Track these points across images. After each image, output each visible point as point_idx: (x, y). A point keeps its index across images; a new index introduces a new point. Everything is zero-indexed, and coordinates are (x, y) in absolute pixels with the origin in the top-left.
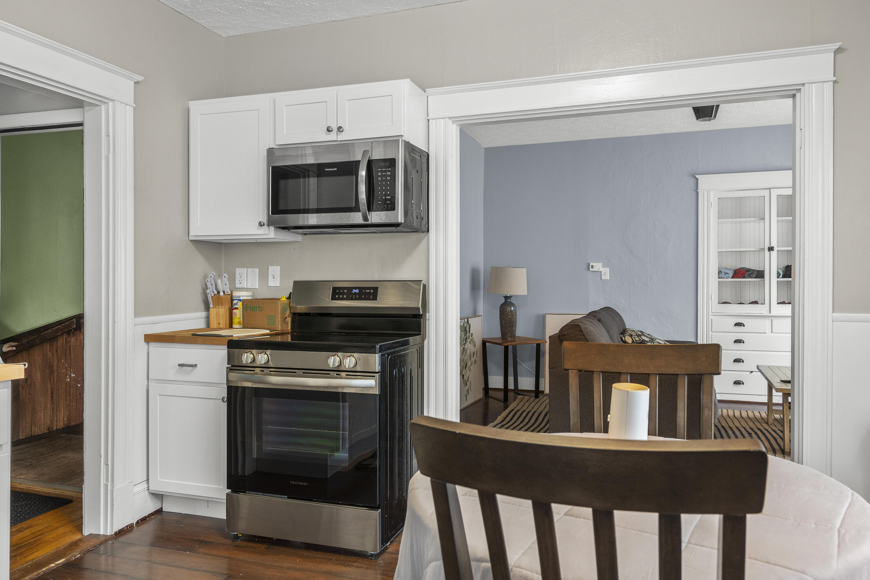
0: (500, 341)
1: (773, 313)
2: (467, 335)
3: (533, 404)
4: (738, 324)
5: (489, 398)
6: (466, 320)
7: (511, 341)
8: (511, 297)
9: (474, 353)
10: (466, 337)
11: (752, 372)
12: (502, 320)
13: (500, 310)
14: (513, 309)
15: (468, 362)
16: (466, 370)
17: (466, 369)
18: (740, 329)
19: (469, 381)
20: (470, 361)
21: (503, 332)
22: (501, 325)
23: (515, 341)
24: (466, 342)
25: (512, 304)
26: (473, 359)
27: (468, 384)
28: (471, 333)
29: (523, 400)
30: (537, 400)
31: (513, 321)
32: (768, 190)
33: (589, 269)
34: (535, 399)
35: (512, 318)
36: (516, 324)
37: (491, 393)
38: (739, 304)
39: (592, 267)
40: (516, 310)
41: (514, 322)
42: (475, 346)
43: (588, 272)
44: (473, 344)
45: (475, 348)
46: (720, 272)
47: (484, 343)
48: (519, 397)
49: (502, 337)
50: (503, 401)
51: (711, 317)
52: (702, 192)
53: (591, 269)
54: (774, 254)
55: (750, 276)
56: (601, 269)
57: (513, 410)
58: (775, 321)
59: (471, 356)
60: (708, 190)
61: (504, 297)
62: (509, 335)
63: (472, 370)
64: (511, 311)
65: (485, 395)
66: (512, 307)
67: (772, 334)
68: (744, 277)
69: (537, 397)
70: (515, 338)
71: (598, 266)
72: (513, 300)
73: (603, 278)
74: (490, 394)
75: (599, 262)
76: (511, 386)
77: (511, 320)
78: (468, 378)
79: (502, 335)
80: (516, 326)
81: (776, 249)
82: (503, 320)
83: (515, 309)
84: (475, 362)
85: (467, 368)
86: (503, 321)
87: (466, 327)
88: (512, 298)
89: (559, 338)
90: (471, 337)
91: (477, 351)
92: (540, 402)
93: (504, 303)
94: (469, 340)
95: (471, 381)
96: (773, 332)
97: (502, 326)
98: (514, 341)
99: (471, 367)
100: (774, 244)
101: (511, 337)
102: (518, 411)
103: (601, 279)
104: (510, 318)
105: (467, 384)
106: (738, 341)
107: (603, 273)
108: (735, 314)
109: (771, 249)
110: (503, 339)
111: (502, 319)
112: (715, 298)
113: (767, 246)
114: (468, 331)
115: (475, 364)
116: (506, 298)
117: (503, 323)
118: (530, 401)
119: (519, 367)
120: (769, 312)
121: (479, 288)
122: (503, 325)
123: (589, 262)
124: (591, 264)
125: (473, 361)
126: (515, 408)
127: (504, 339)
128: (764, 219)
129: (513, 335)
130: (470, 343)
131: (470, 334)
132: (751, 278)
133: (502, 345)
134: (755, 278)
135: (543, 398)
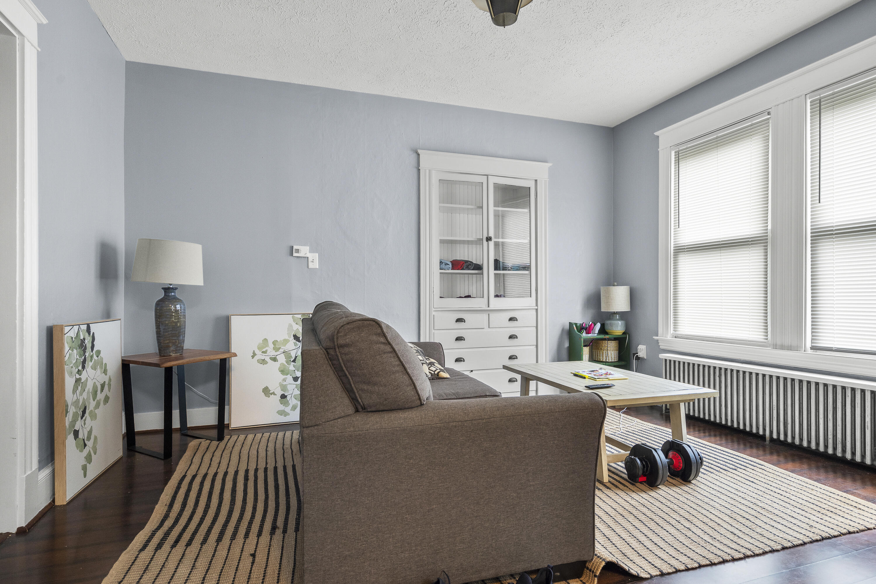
0: (155, 360)
1: (492, 307)
2: (87, 354)
3: (218, 454)
4: (459, 320)
5: (137, 454)
6: (84, 327)
7: (176, 359)
8: (176, 289)
9: (103, 386)
10: (85, 358)
11: (472, 371)
12: (159, 326)
13: (156, 310)
14: (179, 308)
15: (89, 403)
16: (85, 420)
17: (84, 418)
18: (461, 325)
19: (92, 437)
20: (94, 400)
21: (162, 344)
22: (158, 333)
23: (183, 359)
24: (83, 367)
25: (176, 300)
26: (100, 396)
27: (90, 444)
28: (95, 349)
29: (198, 449)
30: (222, 444)
31: (180, 326)
32: (486, 177)
33: (292, 254)
34: (218, 444)
35: (178, 322)
36: (185, 331)
37: (139, 441)
38: (459, 297)
39: (297, 251)
40: (184, 310)
41: (182, 327)
42: (105, 372)
43: (291, 257)
44: (101, 368)
45: (106, 375)
46: (441, 262)
47: (126, 366)
48: (193, 443)
49: (160, 352)
50: (163, 458)
51: (434, 313)
52: (424, 170)
53: (295, 254)
54: (491, 244)
55: (468, 268)
56: (309, 255)
57: (184, 477)
58: (492, 315)
59: (96, 391)
60: (429, 169)
61: (162, 288)
62: (172, 349)
63: (98, 417)
64: (176, 311)
65: (128, 449)
66: (178, 305)
67: (490, 330)
68: (463, 269)
69: (220, 438)
70: (182, 352)
71: (304, 251)
72: (177, 294)
73: (311, 266)
74: (137, 445)
75: (305, 245)
76: (176, 424)
77: (177, 325)
78: (90, 433)
79: (159, 350)
80: (185, 333)
81: (494, 240)
82: (161, 325)
83: (182, 308)
84: (107, 399)
85: (87, 415)
86: (162, 328)
87: (84, 339)
88: (176, 291)
89: (328, 353)
90: (98, 357)
91: (110, 380)
92: (227, 448)
93: (163, 298)
94: (91, 364)
95: (96, 438)
96: (490, 327)
97: (160, 334)
98: (181, 357)
99: (96, 411)
100: (491, 234)
101: (176, 351)
102: (194, 477)
103: (308, 267)
104: (174, 322)
105: (85, 445)
106: (459, 339)
107: (310, 260)
108: (457, 309)
109: (489, 239)
110: (162, 355)
111: (159, 323)
112: (437, 292)
113: (485, 235)
114: (89, 346)
115: (105, 404)
116: (167, 290)
117: (162, 330)
118: (212, 449)
119: (188, 394)
120: (487, 306)
121: (116, 277)
122: (162, 333)
123: (292, 245)
124: (295, 247)
125: (100, 400)
126: (186, 473)
127: (164, 356)
128: (482, 207)
129: (179, 348)
130: (94, 368)
131: (94, 352)
132: (469, 269)
133: (161, 366)
134: (473, 270)
135: (231, 437)
